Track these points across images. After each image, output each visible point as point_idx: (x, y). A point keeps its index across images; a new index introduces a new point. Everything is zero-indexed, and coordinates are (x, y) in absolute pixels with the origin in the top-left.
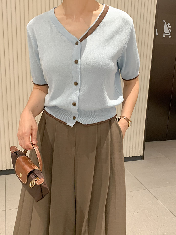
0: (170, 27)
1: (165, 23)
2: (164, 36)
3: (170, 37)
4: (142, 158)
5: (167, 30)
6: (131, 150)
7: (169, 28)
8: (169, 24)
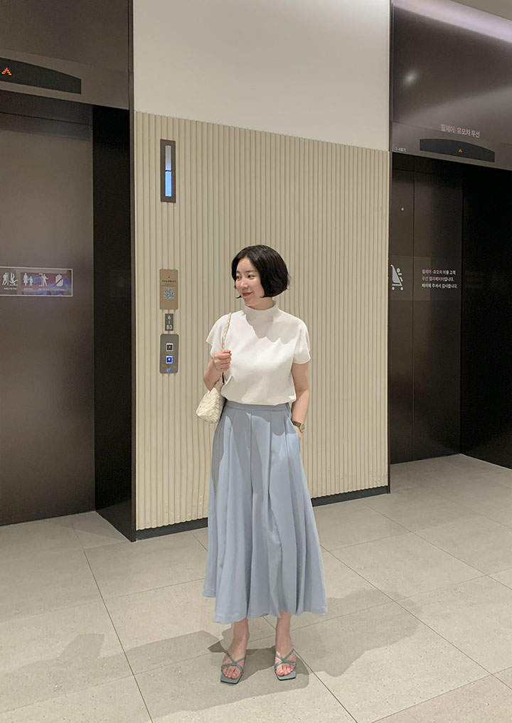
0: (401, 274)
1: (393, 269)
2: (393, 289)
3: (402, 289)
4: (386, 489)
5: (396, 279)
6: (371, 476)
7: (399, 276)
8: (398, 270)
